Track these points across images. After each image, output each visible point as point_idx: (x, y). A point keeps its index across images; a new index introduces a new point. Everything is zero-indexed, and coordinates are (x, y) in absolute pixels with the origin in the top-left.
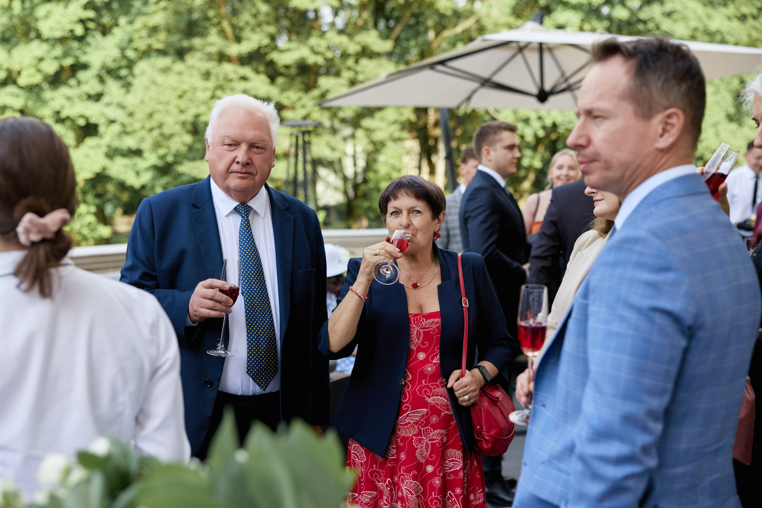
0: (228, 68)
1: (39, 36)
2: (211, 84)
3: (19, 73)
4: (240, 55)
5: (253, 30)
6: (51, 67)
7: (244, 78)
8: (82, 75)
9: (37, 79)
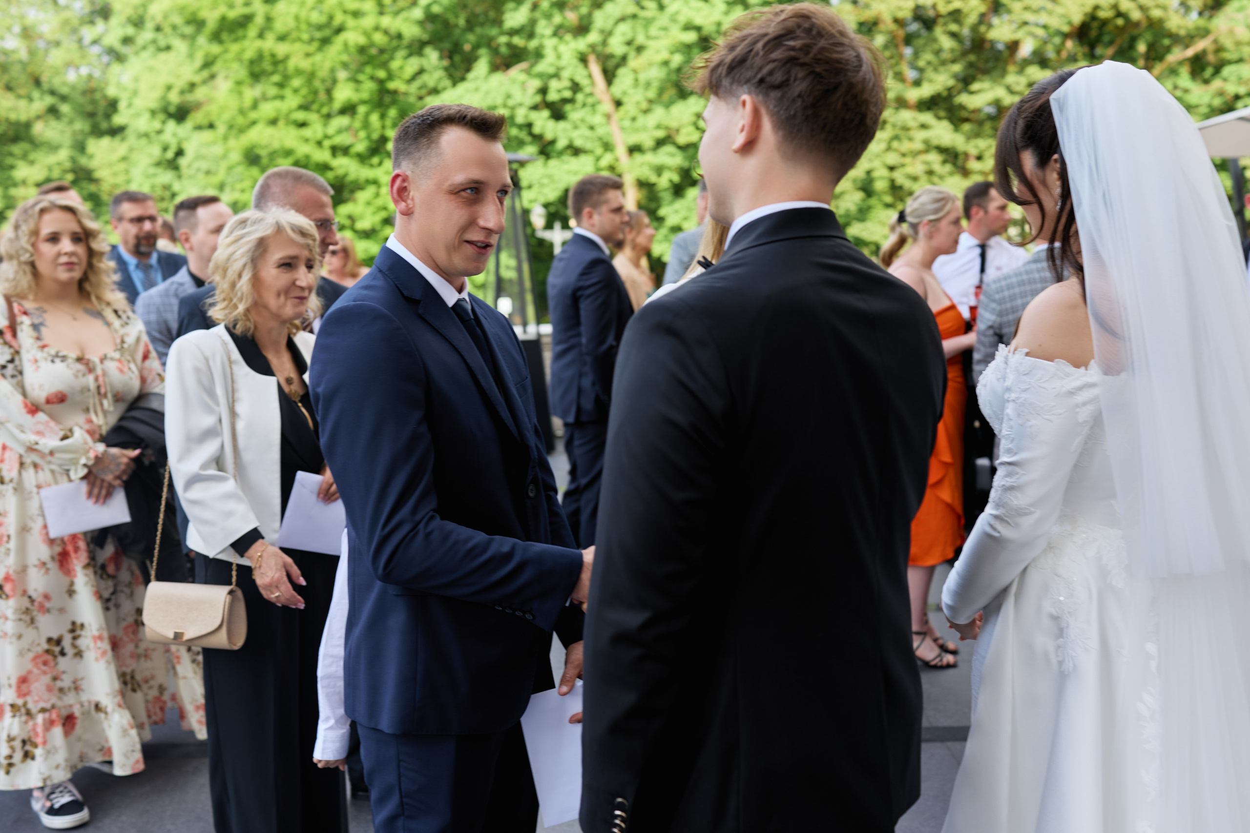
0: (907, 116)
3: (677, 131)
4: (922, 99)
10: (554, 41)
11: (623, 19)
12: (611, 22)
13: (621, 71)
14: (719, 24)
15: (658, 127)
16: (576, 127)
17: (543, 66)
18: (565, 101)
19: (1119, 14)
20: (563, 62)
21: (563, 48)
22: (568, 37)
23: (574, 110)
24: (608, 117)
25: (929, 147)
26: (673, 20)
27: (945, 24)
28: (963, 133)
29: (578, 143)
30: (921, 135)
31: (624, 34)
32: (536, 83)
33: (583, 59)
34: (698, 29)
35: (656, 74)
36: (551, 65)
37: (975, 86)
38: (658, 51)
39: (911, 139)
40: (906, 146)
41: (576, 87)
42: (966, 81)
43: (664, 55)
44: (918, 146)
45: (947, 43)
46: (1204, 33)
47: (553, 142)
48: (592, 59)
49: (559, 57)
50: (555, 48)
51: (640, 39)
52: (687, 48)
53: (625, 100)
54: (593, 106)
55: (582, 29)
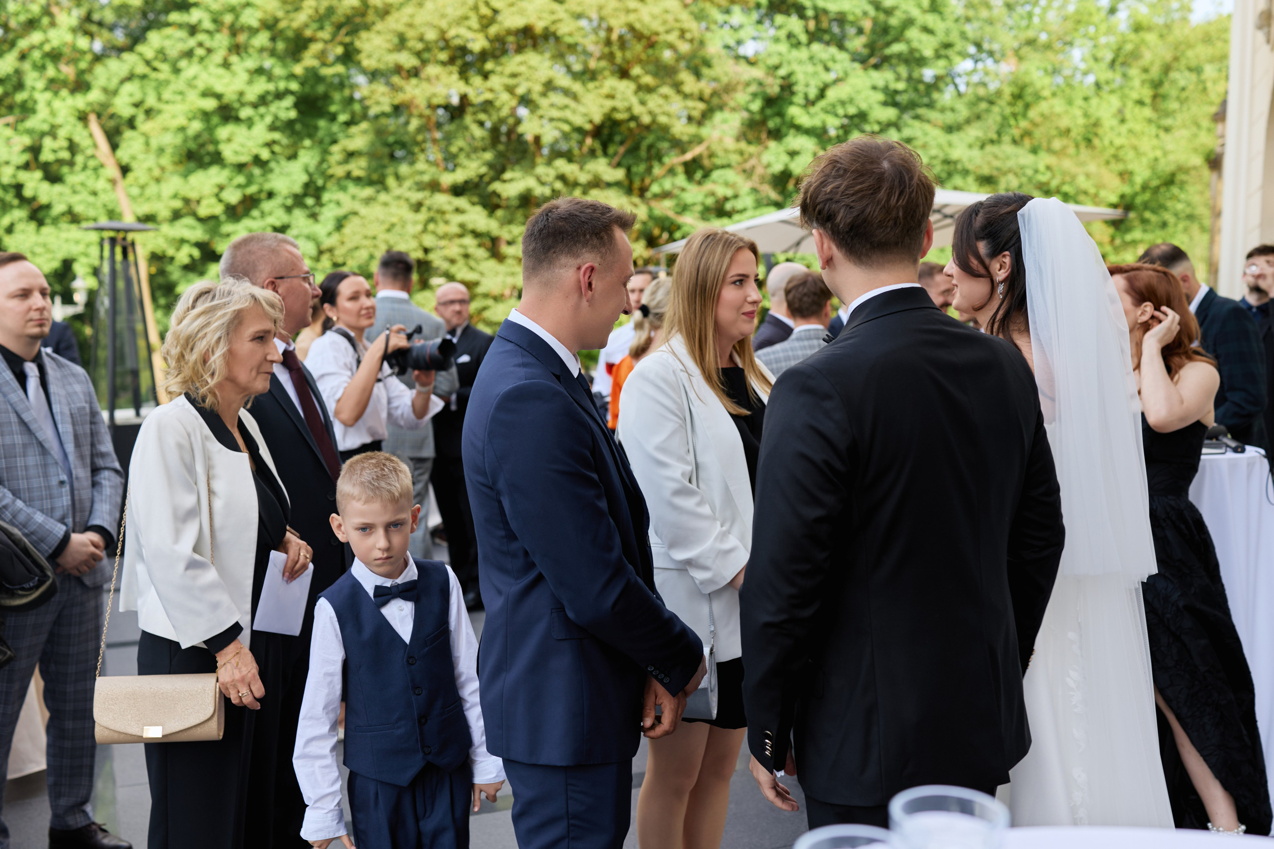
0: (442, 200)
1: (217, 159)
2: (423, 216)
3: (198, 202)
4: (456, 184)
5: (468, 156)
6: (233, 197)
7: (459, 211)
8: (267, 206)
9: (218, 210)
10: (48, 95)
11: (130, 78)
12: (115, 82)
13: (128, 134)
14: (241, 94)
15: (175, 196)
16: (75, 192)
17: (34, 122)
18: (60, 162)
19: (633, 118)
20: (59, 120)
21: (57, 104)
22: (64, 93)
23: (72, 172)
24: (113, 182)
25: (464, 231)
26: (191, 84)
27: (474, 113)
28: (497, 219)
29: (79, 209)
30: (458, 219)
31: (131, 95)
32: (27, 141)
33: (83, 118)
34: (218, 96)
35: (171, 140)
36: (44, 121)
37: (507, 175)
38: (174, 117)
39: (447, 222)
40: (442, 229)
41: (73, 147)
42: (498, 170)
43: (181, 121)
44: (454, 229)
45: (478, 132)
46: (698, 140)
47: (48, 207)
48: (92, 118)
49: (53, 113)
50: (49, 104)
51: (151, 101)
52: (206, 115)
53: (134, 165)
54: (95, 169)
55: (80, 86)
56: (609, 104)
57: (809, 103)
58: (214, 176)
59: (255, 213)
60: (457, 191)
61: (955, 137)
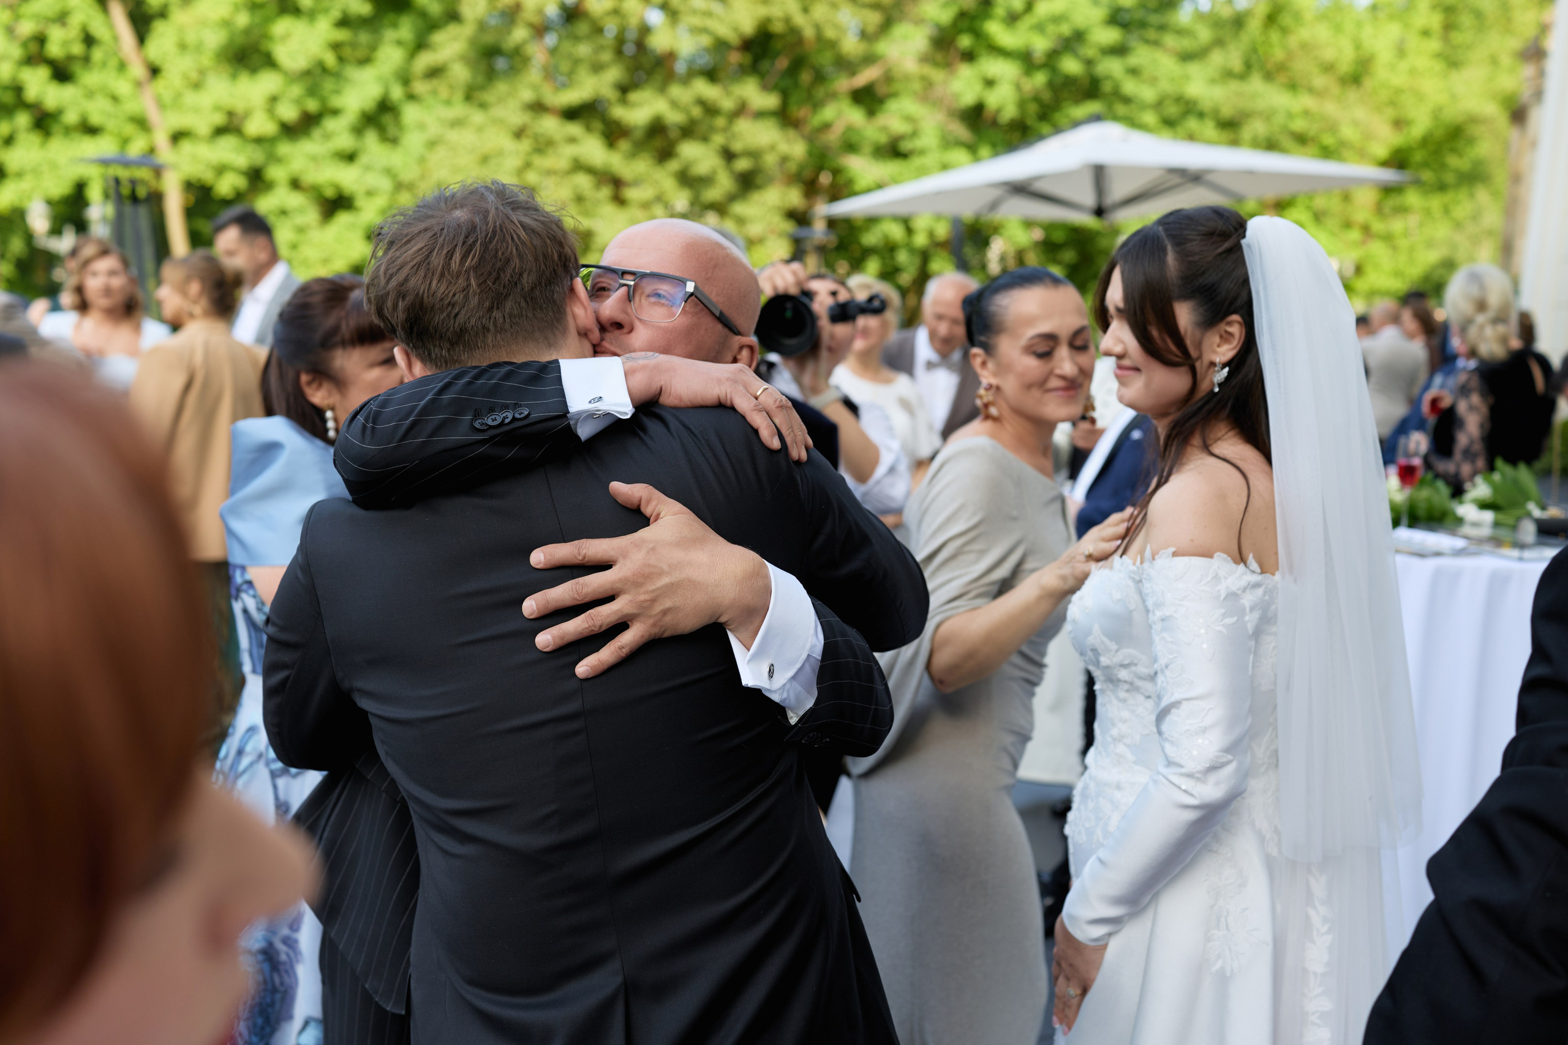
0: (550, 125)
1: (269, 62)
2: (525, 145)
3: (245, 117)
4: (569, 106)
5: (588, 71)
6: (289, 112)
7: (572, 140)
8: (330, 124)
9: (271, 128)
13: (159, 26)
15: (217, 109)
16: (91, 95)
17: (37, 5)
18: (70, 58)
19: (791, 29)
23: (89, 71)
24: (139, 84)
25: (579, 166)
28: (618, 152)
29: (95, 119)
30: (568, 150)
32: (29, 29)
33: (102, 2)
35: (212, 36)
37: (635, 97)
39: (556, 155)
40: (549, 163)
41: (89, 40)
42: (624, 90)
43: (224, 12)
44: (565, 163)
46: (870, 59)
47: (56, 114)
48: (115, 4)
53: (166, 65)
54: (118, 67)
56: (762, 11)
57: (1012, 19)
58: (266, 83)
59: (317, 133)
60: (571, 114)
61: (1194, 69)
